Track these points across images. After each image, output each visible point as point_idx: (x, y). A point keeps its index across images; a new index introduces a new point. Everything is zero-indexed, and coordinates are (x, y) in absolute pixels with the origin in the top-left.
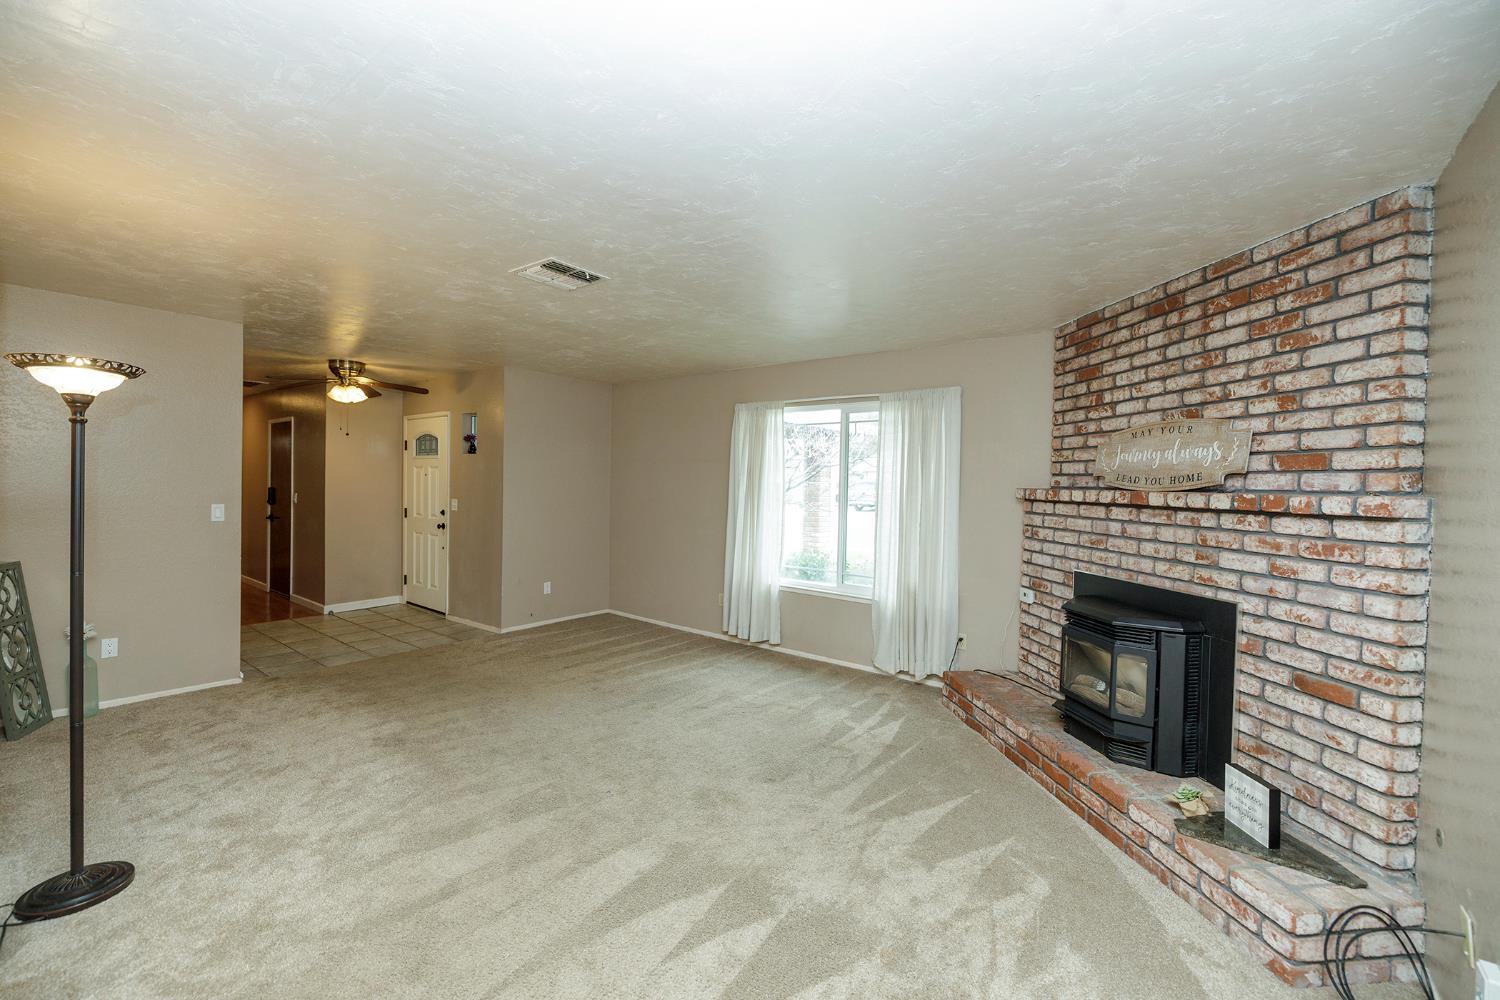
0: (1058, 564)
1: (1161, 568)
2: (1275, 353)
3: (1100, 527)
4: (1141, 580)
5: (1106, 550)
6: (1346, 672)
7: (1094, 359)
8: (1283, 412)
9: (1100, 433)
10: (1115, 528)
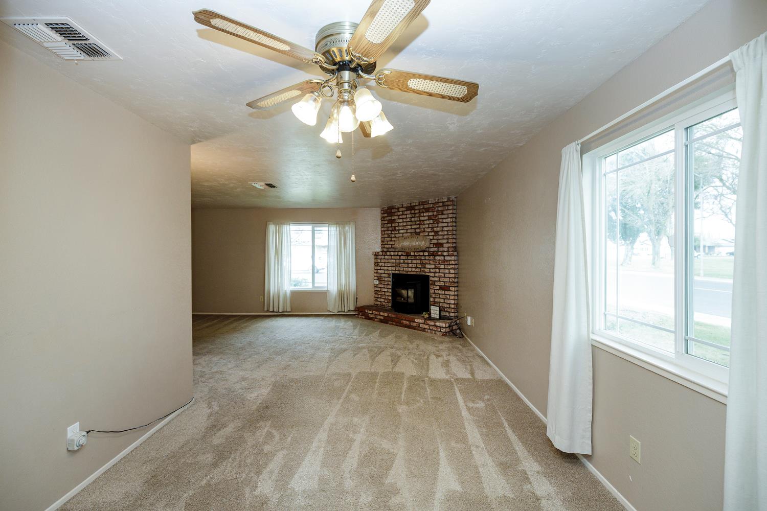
0: (386, 272)
1: (414, 269)
2: (433, 223)
3: (398, 261)
4: (409, 273)
5: (400, 267)
6: (447, 284)
7: (393, 218)
8: (435, 235)
9: (395, 237)
10: (402, 261)
